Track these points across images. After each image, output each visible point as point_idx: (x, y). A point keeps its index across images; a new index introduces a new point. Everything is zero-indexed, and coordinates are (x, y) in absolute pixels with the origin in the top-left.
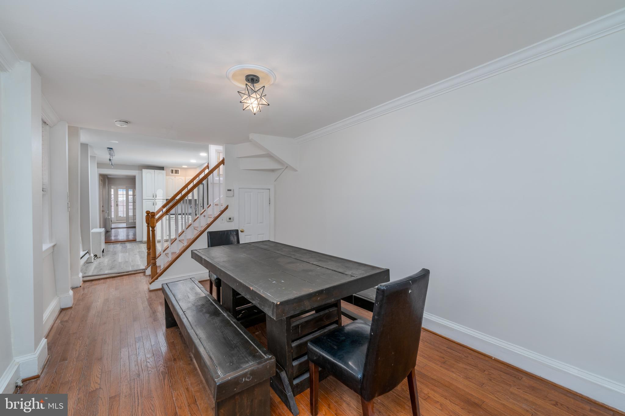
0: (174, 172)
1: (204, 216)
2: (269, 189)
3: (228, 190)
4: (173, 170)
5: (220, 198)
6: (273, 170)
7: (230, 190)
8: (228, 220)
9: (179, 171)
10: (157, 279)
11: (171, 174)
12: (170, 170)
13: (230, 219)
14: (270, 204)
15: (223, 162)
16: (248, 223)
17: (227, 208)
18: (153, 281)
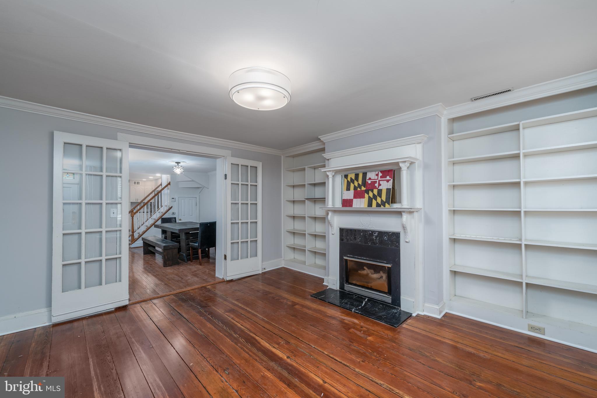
0: (136, 183)
1: (159, 212)
2: (196, 198)
3: (172, 198)
4: (135, 182)
5: (168, 202)
6: (198, 188)
7: (173, 198)
8: (172, 214)
9: (140, 183)
10: (134, 242)
11: (134, 185)
12: (134, 182)
13: (173, 213)
14: (196, 205)
15: (169, 184)
16: (183, 216)
17: (171, 207)
18: (133, 243)
